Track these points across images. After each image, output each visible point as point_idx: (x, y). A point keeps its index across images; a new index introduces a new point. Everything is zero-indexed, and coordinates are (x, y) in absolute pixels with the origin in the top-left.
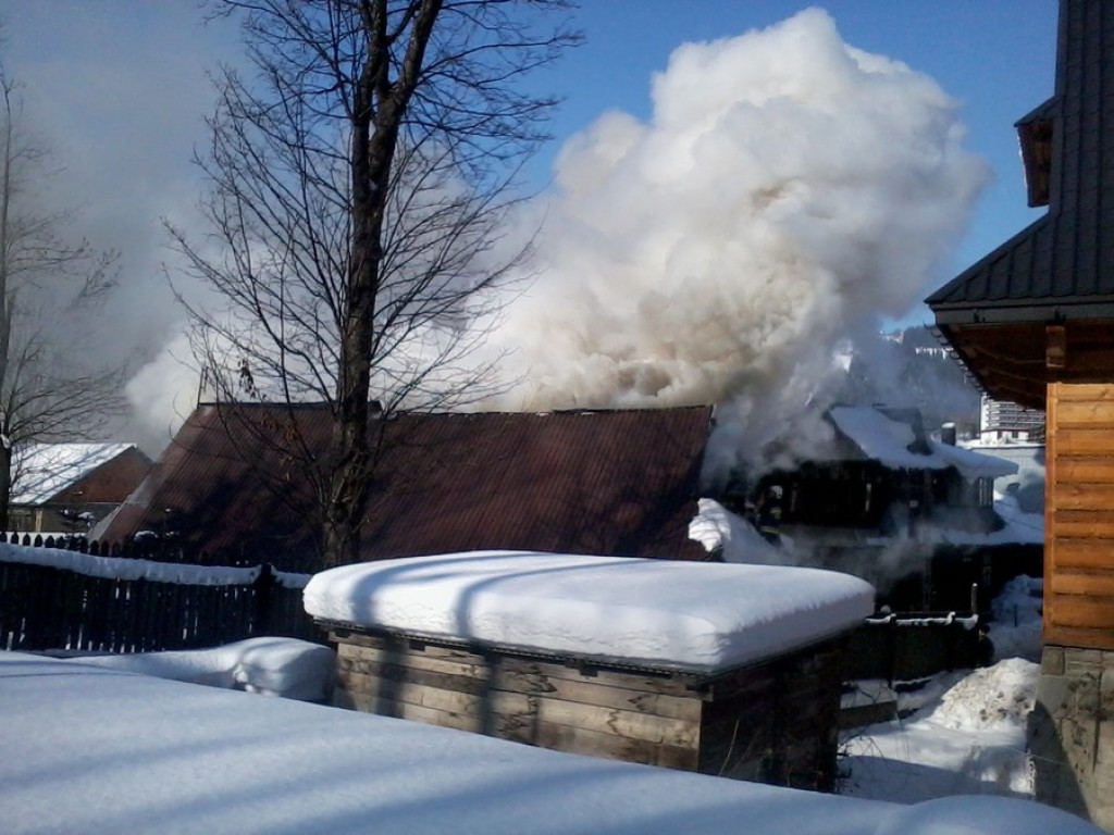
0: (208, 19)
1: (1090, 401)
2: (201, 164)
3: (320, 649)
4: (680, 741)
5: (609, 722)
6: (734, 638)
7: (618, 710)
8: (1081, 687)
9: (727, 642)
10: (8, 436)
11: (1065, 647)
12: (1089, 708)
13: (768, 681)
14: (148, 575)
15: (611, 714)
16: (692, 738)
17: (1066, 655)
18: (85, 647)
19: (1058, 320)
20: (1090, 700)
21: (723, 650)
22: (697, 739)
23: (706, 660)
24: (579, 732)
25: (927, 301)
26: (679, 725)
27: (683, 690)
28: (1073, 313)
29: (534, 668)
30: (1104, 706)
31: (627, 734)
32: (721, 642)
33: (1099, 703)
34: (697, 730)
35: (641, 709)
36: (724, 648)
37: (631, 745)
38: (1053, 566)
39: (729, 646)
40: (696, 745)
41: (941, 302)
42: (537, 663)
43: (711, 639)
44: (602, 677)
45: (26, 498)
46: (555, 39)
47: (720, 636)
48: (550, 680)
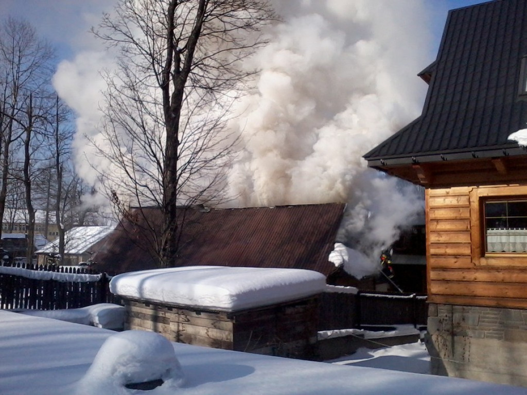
0: (108, 48)
1: (442, 196)
2: (102, 110)
3: (120, 308)
4: (227, 339)
5: (206, 333)
6: (239, 297)
7: (209, 328)
8: (445, 321)
9: (235, 298)
10: (63, 224)
11: (437, 304)
12: (448, 331)
13: (271, 316)
14: (53, 278)
15: (207, 330)
16: (231, 337)
17: (439, 307)
18: (30, 308)
19: (415, 163)
20: (449, 327)
21: (233, 302)
22: (232, 338)
23: (227, 306)
24: (198, 337)
25: (363, 157)
26: (227, 333)
27: (226, 319)
28: (422, 159)
29: (182, 312)
30: (455, 329)
31: (212, 337)
32: (232, 298)
33: (453, 328)
34: (232, 335)
35: (215, 327)
36: (234, 301)
37: (213, 341)
38: (430, 268)
39: (236, 300)
40: (232, 341)
41: (369, 157)
42: (184, 310)
43: (228, 297)
44: (203, 315)
45: (73, 251)
46: (255, 44)
47: (232, 296)
48: (188, 317)
